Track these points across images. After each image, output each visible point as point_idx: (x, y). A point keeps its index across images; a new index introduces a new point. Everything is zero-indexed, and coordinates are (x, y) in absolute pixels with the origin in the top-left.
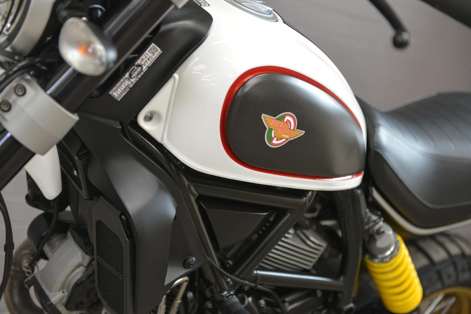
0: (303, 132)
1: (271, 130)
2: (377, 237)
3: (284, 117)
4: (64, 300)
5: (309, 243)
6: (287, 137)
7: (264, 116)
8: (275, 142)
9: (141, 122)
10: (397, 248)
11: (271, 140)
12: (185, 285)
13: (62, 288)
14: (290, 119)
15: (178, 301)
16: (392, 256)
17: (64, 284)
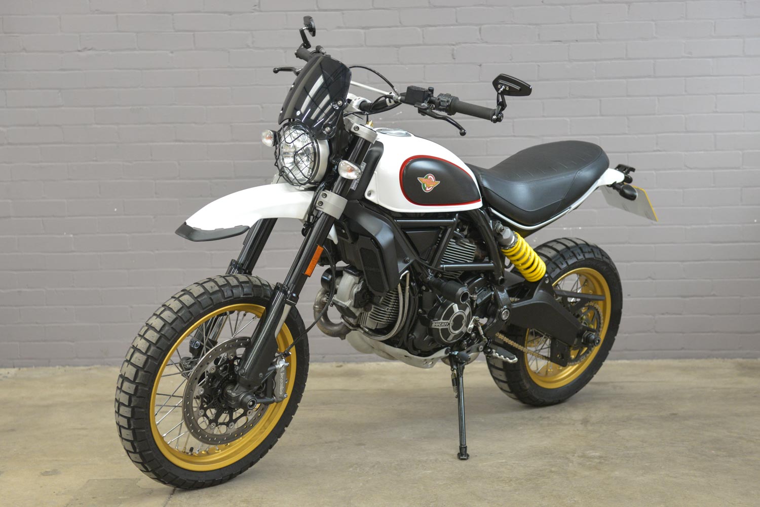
0: (439, 182)
1: (424, 184)
2: (501, 233)
3: (428, 176)
4: (353, 304)
5: (466, 246)
6: (432, 185)
7: (418, 178)
8: (427, 189)
9: (367, 197)
10: (516, 237)
11: (425, 189)
12: (408, 275)
13: (349, 298)
14: (431, 177)
15: (408, 287)
16: (515, 243)
17: (350, 296)
